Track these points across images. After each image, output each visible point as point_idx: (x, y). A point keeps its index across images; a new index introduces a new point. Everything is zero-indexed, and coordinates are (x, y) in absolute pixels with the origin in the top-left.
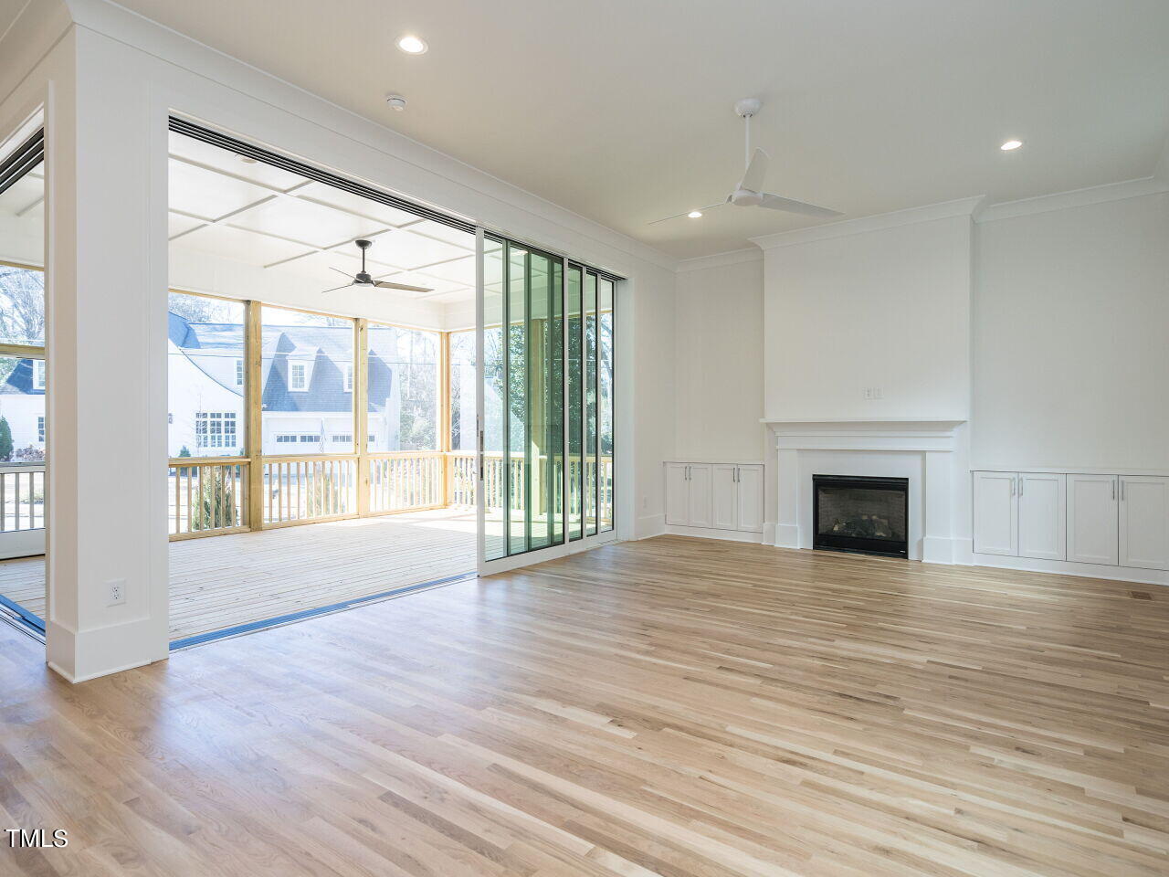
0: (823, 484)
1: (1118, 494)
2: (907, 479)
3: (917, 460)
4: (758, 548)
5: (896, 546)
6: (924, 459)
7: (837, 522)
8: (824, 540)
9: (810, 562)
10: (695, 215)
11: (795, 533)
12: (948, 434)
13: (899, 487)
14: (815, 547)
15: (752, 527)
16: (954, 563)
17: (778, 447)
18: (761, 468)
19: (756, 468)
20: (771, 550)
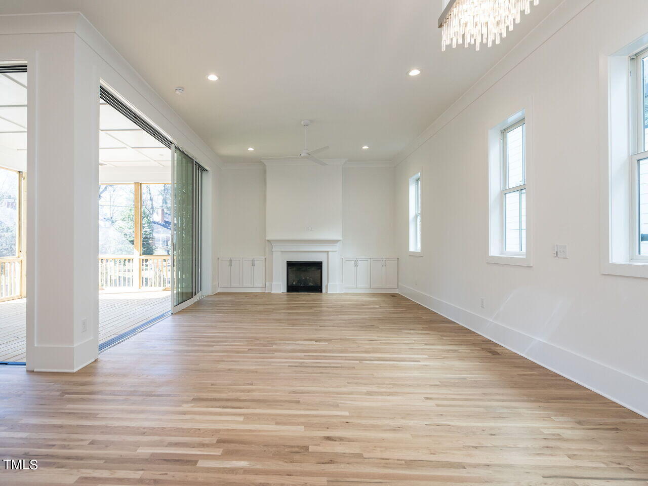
0: (290, 265)
1: (384, 265)
2: (322, 262)
3: (325, 255)
4: (264, 294)
5: (318, 288)
6: (328, 254)
7: (294, 281)
8: (291, 288)
9: (286, 296)
10: (251, 149)
11: (279, 285)
12: (335, 245)
13: (318, 265)
14: (288, 291)
15: (260, 285)
16: (338, 292)
17: (273, 250)
18: (264, 260)
19: (262, 259)
20: (270, 294)
